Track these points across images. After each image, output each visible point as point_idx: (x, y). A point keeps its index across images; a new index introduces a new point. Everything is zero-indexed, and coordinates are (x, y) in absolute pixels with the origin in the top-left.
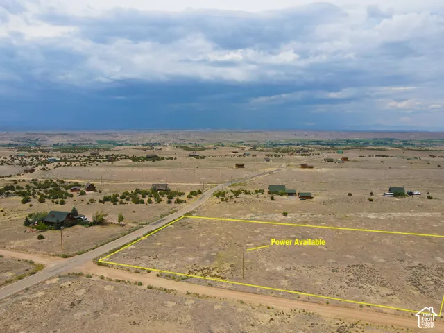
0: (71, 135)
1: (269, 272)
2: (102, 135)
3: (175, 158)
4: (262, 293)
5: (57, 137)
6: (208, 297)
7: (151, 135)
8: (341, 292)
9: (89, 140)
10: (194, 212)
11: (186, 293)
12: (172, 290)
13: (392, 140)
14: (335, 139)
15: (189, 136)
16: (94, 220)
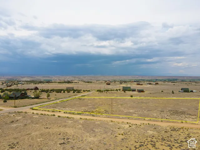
0: (32, 77)
1: (126, 112)
2: (46, 77)
3: (78, 83)
4: (122, 118)
5: (25, 78)
6: (92, 120)
7: (68, 77)
8: (168, 117)
9: (40, 79)
10: (86, 95)
11: (79, 118)
12: (72, 117)
13: (176, 79)
14: (151, 79)
15: (85, 77)
16: (35, 97)
